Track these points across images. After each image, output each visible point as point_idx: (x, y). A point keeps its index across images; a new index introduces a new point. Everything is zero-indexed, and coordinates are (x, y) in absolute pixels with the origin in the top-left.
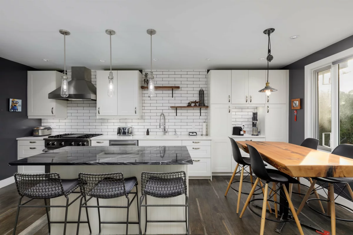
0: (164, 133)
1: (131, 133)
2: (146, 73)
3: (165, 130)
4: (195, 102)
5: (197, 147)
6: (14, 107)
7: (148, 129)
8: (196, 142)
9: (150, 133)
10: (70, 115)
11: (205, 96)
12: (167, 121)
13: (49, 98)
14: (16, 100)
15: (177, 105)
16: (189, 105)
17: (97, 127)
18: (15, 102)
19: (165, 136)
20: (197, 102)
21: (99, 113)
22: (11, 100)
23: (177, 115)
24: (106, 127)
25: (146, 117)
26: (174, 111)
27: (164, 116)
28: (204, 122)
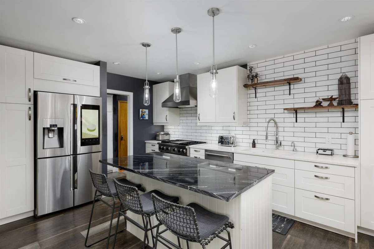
0: (276, 147)
1: (232, 143)
2: (250, 67)
3: (277, 142)
4: (331, 99)
5: (324, 176)
6: (143, 116)
7: (254, 140)
8: (322, 167)
9: (257, 145)
10: (181, 121)
11: (351, 87)
12: (280, 129)
13: (162, 107)
14: (144, 110)
15: (296, 106)
16: (318, 105)
17: (202, 135)
18: (143, 112)
19: (278, 150)
20: (335, 99)
21: (199, 120)
22: (141, 110)
23: (298, 122)
24: (210, 135)
25: (252, 124)
26: (292, 115)
27: (276, 123)
28: (351, 133)
